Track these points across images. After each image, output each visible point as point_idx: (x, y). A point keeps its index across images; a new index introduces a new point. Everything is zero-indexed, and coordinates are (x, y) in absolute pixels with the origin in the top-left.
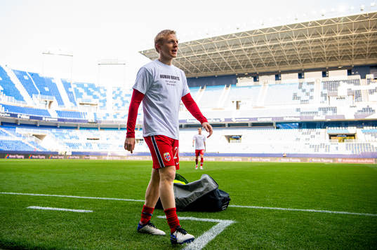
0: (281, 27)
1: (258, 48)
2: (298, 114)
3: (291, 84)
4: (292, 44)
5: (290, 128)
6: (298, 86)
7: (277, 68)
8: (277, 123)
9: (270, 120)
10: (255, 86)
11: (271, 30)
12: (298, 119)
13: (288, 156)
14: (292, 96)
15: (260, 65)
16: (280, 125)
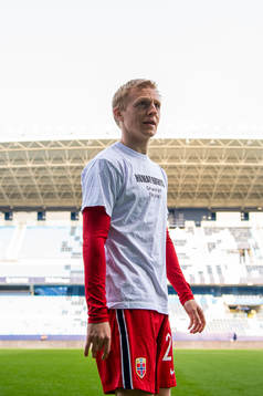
0: (49, 142)
1: (14, 169)
2: (67, 273)
3: (60, 228)
4: (63, 168)
5: (55, 294)
6: (69, 230)
7: (41, 202)
8: (36, 287)
9: (25, 281)
10: (7, 226)
11: (35, 144)
12: (67, 282)
13: (50, 338)
14: (59, 246)
15: (15, 196)
16: (40, 290)
